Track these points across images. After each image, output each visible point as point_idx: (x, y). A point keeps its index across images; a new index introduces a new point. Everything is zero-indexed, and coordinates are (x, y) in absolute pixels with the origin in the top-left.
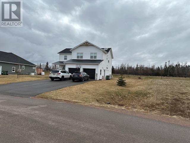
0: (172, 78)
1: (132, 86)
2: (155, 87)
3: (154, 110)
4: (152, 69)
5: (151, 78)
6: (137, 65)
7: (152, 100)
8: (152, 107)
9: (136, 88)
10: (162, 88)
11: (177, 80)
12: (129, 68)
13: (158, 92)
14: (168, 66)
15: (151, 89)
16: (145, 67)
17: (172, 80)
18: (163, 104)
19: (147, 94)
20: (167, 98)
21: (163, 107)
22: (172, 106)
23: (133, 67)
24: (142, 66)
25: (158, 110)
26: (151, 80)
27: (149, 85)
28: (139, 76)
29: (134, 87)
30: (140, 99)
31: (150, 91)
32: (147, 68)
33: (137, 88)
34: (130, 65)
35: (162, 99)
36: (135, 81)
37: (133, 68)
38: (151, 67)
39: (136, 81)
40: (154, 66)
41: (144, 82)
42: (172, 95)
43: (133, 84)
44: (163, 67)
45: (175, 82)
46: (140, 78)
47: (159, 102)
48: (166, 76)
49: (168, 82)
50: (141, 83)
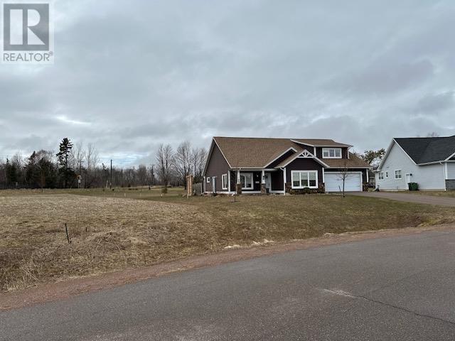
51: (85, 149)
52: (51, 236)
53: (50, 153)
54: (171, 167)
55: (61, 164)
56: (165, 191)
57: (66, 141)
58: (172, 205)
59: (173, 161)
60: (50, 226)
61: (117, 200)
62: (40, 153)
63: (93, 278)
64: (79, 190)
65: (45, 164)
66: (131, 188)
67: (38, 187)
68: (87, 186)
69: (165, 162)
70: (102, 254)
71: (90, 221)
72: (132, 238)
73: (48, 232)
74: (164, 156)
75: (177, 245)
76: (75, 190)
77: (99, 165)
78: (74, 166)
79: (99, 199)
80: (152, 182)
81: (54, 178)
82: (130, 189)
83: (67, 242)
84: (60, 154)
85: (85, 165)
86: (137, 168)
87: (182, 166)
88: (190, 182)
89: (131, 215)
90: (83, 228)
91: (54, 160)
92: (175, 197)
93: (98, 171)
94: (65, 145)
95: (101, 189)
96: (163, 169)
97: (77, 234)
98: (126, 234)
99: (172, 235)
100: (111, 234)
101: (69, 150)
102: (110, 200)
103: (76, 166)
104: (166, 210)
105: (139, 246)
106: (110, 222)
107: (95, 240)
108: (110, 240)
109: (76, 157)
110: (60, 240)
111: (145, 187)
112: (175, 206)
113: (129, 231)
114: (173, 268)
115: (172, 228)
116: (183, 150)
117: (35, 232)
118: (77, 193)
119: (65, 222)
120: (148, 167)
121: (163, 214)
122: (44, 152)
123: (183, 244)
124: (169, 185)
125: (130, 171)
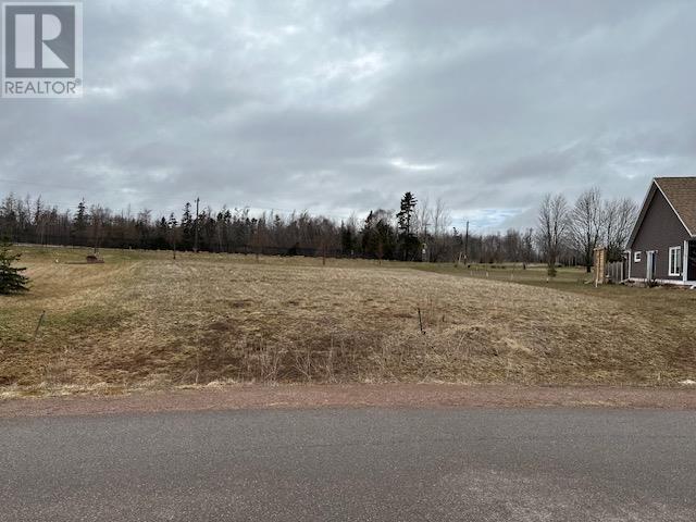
0: (206, 255)
1: (57, 292)
2: (149, 290)
3: (147, 373)
4: (140, 226)
5: (136, 258)
6: (82, 207)
7: (138, 337)
8: (139, 364)
9: (73, 298)
10: (176, 291)
11: (222, 264)
12: (44, 216)
13: (162, 305)
14: (194, 217)
15: (136, 296)
16: (113, 215)
17: (208, 264)
18: (176, 346)
19: (119, 319)
20: (191, 326)
21: (176, 358)
22: (205, 349)
23: (61, 212)
24: (101, 210)
25: (160, 372)
26: (135, 265)
27: (126, 282)
28: (90, 251)
29: (67, 294)
30: (89, 340)
31: (132, 306)
32: (120, 220)
33: (81, 298)
34: (49, 205)
35: (174, 331)
36: (71, 271)
37: (65, 219)
38: (136, 218)
39: (76, 270)
40: (146, 214)
41: (111, 273)
42: (207, 314)
43: (61, 282)
44: (179, 219)
45: (216, 269)
46: (91, 259)
47: (163, 342)
48: (190, 249)
49: (194, 269)
50: (99, 276)
51: (433, 206)
52: (400, 322)
53: (389, 213)
54: (563, 233)
55: (402, 228)
56: (552, 273)
57: (408, 196)
58: (570, 295)
59: (568, 222)
60: (397, 308)
61: (479, 282)
62: (377, 213)
63: (465, 388)
64: (423, 264)
65: (383, 228)
66: (494, 264)
67: (376, 258)
68: (433, 259)
69: (552, 224)
70: (465, 357)
71: (447, 308)
72: (508, 340)
73: (396, 316)
74: (551, 215)
75: (583, 363)
76: (418, 264)
77: (449, 230)
78: (417, 230)
79: (453, 278)
80: (529, 257)
81: (393, 247)
82: (493, 267)
83: (419, 332)
84: (401, 214)
85: (431, 230)
86: (503, 234)
87: (583, 232)
88: (600, 259)
89: (503, 304)
90: (440, 317)
91: (394, 223)
92: (572, 283)
93: (447, 237)
94: (407, 202)
95: (451, 265)
96: (549, 236)
97: (432, 323)
98: (500, 333)
99: (574, 345)
100: (477, 329)
101: (412, 208)
102: (468, 281)
103: (419, 230)
104: (561, 303)
105: (519, 353)
106: (473, 313)
107: (456, 336)
108: (477, 338)
109: (419, 218)
110: (411, 329)
111: (517, 264)
112: (577, 299)
113: (502, 328)
114: (590, 399)
115: (573, 335)
116: (586, 204)
117: (381, 314)
118: (422, 269)
119: (414, 305)
120: (522, 232)
121: (557, 310)
122: (381, 211)
123: (595, 364)
124: (557, 264)
125: (492, 239)
